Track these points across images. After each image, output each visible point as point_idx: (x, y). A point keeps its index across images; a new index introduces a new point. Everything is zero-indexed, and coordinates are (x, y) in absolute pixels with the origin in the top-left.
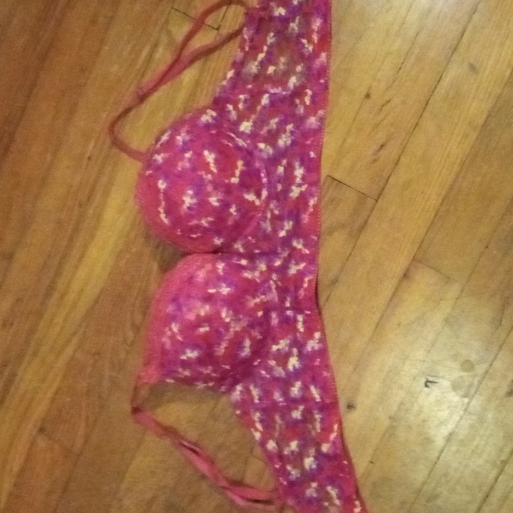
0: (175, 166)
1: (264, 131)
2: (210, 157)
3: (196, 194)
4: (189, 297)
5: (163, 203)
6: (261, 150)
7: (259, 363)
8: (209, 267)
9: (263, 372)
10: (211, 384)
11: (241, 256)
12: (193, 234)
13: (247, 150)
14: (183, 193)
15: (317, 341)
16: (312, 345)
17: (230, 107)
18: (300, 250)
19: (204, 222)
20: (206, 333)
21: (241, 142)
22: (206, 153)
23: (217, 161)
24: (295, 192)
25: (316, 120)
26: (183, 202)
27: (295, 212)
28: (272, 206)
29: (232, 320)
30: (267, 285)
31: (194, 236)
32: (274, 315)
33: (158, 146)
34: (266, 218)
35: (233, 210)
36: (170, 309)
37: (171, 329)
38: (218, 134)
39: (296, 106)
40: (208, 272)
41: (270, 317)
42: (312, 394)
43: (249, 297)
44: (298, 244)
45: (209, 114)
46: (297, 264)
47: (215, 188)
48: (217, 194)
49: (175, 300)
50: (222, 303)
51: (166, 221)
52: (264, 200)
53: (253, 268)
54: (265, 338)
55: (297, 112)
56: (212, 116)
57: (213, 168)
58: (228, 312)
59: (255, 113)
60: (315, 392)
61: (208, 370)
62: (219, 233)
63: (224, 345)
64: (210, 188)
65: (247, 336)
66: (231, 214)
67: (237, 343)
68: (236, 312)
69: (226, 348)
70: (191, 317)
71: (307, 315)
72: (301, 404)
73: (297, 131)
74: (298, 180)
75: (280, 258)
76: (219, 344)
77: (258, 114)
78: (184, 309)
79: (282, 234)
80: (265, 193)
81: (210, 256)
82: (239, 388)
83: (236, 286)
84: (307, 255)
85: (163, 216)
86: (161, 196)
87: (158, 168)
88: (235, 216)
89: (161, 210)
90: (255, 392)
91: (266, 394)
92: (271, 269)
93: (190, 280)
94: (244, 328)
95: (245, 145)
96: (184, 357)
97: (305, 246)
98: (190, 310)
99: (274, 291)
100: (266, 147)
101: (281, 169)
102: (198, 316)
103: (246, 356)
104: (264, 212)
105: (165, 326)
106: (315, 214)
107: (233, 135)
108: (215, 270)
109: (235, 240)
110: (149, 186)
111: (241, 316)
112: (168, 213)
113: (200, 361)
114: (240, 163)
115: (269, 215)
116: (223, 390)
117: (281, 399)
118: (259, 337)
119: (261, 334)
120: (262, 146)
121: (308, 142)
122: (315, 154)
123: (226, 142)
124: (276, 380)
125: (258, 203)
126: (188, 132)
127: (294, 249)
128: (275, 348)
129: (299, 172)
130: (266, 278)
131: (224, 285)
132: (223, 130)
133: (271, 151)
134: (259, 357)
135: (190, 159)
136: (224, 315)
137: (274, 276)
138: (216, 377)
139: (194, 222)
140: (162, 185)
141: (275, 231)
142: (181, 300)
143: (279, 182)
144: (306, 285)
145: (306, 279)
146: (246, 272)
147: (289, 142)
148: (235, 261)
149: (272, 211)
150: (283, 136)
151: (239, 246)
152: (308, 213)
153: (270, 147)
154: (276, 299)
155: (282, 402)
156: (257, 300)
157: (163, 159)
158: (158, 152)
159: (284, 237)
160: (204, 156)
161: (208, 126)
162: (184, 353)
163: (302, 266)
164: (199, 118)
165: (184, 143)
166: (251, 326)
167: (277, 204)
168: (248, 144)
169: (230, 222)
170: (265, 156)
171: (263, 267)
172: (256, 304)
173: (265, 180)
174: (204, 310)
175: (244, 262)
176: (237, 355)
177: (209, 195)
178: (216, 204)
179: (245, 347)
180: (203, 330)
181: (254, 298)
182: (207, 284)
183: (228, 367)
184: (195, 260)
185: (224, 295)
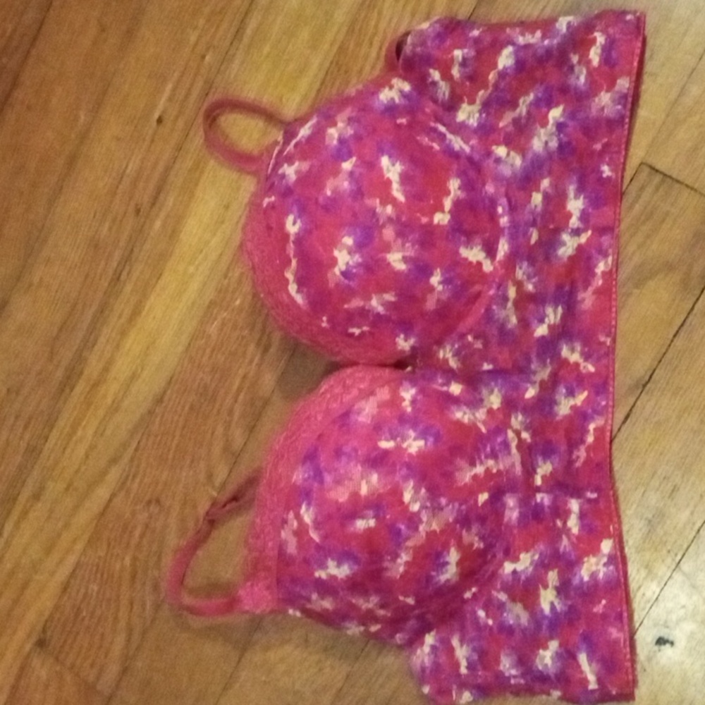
0: (321, 188)
1: (505, 121)
2: (392, 169)
3: (360, 246)
4: (338, 453)
5: (294, 263)
6: (498, 160)
7: (474, 594)
8: (384, 394)
9: (481, 613)
10: (374, 628)
11: (451, 375)
12: (353, 326)
13: (470, 159)
14: (333, 243)
15: (605, 560)
16: (593, 567)
17: (436, 75)
18: (577, 365)
19: (376, 304)
20: (369, 531)
21: (457, 143)
22: (385, 161)
23: (405, 179)
24: (568, 246)
25: (613, 101)
26: (334, 261)
27: (567, 288)
28: (520, 274)
29: (423, 507)
30: (499, 440)
31: (356, 331)
32: (511, 501)
33: (291, 147)
34: (505, 299)
35: (435, 280)
36: (299, 476)
37: (298, 517)
38: (410, 126)
39: (572, 68)
40: (382, 405)
41: (504, 505)
42: (582, 672)
43: (461, 463)
44: (572, 354)
45: (396, 87)
46: (571, 393)
47: (401, 234)
48: (403, 245)
49: (311, 457)
50: (404, 471)
51: (299, 299)
52: (499, 262)
53: (474, 402)
54: (489, 547)
55: (572, 81)
56: (401, 91)
57: (398, 193)
58: (417, 491)
59: (485, 86)
60: (588, 669)
61: (369, 603)
62: (406, 327)
63: (404, 558)
64: (389, 233)
65: (453, 542)
66: (432, 289)
67: (431, 555)
68: (434, 493)
69: (407, 563)
70: (341, 495)
71: (589, 501)
72: (556, 688)
73: (571, 123)
74: (574, 222)
75: (533, 383)
76: (396, 556)
77: (491, 89)
78: (328, 478)
79: (541, 330)
80: (503, 248)
81: (387, 372)
82: (430, 639)
83: (438, 438)
84: (591, 375)
85: (293, 288)
86: (291, 249)
87: (287, 192)
88: (440, 293)
89: (290, 275)
90: (462, 653)
91: (484, 659)
92: (510, 405)
93: (344, 418)
94: (448, 524)
95: (467, 149)
96: (321, 574)
97: (587, 356)
98: (338, 482)
99: (514, 450)
100: (508, 154)
101: (537, 198)
102: (355, 495)
103: (448, 581)
104: (501, 286)
105: (288, 509)
106: (607, 293)
107: (442, 129)
108: (395, 401)
109: (440, 343)
110: (269, 228)
111: (443, 501)
112: (301, 282)
113: (355, 585)
114: (454, 185)
115: (512, 292)
116: (399, 642)
117: (514, 672)
118: (478, 545)
119: (482, 538)
120: (501, 151)
121: (598, 146)
122: (612, 170)
123: (425, 140)
124: (506, 630)
125: (488, 267)
126: (350, 120)
127: (565, 362)
128: (508, 567)
129: (575, 205)
130: (499, 424)
131: (412, 434)
132: (420, 117)
133: (518, 161)
134: (476, 582)
135: (351, 174)
136: (407, 496)
137: (517, 420)
138: (383, 616)
139: (356, 303)
140: (292, 226)
141: (525, 324)
142: (323, 459)
143: (534, 224)
144: (590, 439)
145: (592, 427)
146: (459, 409)
147: (554, 144)
148: (438, 384)
149: (519, 285)
150: (542, 131)
151: (447, 354)
152: (590, 289)
153: (516, 152)
154: (518, 469)
155: (515, 677)
156: (479, 470)
157: (297, 172)
158: (290, 160)
159: (543, 337)
160: (381, 169)
161: (391, 109)
162: (323, 566)
163: (581, 398)
164: (375, 93)
165: (342, 141)
166: (464, 521)
167: (530, 270)
168: (472, 147)
169: (431, 304)
170: (506, 171)
171: (495, 400)
172: (475, 477)
173: (504, 221)
174: (369, 483)
175: (456, 389)
176: (429, 579)
177: (387, 248)
178: (401, 266)
179: (447, 563)
180: (361, 524)
181: (473, 464)
182: (377, 428)
183: (410, 601)
184: (357, 378)
185: (410, 455)
